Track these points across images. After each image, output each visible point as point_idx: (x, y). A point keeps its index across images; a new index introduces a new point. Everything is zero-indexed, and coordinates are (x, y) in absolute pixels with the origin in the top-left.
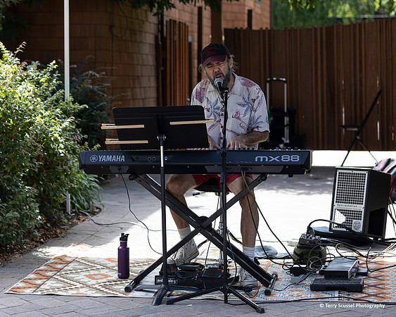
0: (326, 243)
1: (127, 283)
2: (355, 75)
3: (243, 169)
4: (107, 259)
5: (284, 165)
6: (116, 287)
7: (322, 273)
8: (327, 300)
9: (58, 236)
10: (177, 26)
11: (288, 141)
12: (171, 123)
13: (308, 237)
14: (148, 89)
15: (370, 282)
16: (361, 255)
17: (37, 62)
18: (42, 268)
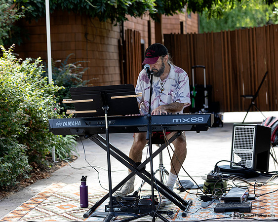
0: (226, 178)
1: (86, 211)
2: (250, 62)
3: (164, 128)
4: (75, 194)
5: (193, 125)
6: (78, 214)
7: (223, 199)
8: (225, 219)
9: (44, 178)
10: (133, 33)
11: (207, 107)
12: (112, 98)
13: (213, 174)
14: (114, 75)
15: (257, 204)
16: (251, 185)
17: (30, 58)
18: (28, 202)
